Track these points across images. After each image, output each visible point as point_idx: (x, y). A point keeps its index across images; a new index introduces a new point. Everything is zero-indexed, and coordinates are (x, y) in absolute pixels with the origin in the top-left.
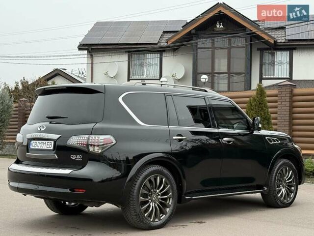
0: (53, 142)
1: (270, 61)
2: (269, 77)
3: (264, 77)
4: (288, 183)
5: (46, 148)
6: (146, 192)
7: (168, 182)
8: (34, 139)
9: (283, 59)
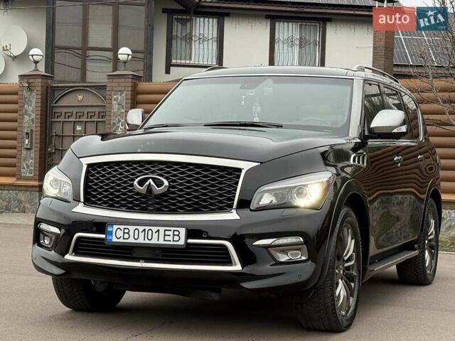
1: (184, 34)
2: (183, 62)
9: (206, 32)
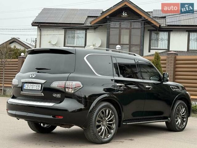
0: (40, 85)
1: (156, 38)
2: (155, 48)
3: (152, 48)
4: (182, 116)
5: (35, 89)
6: (100, 119)
7: (113, 113)
8: (26, 83)
9: (164, 37)
